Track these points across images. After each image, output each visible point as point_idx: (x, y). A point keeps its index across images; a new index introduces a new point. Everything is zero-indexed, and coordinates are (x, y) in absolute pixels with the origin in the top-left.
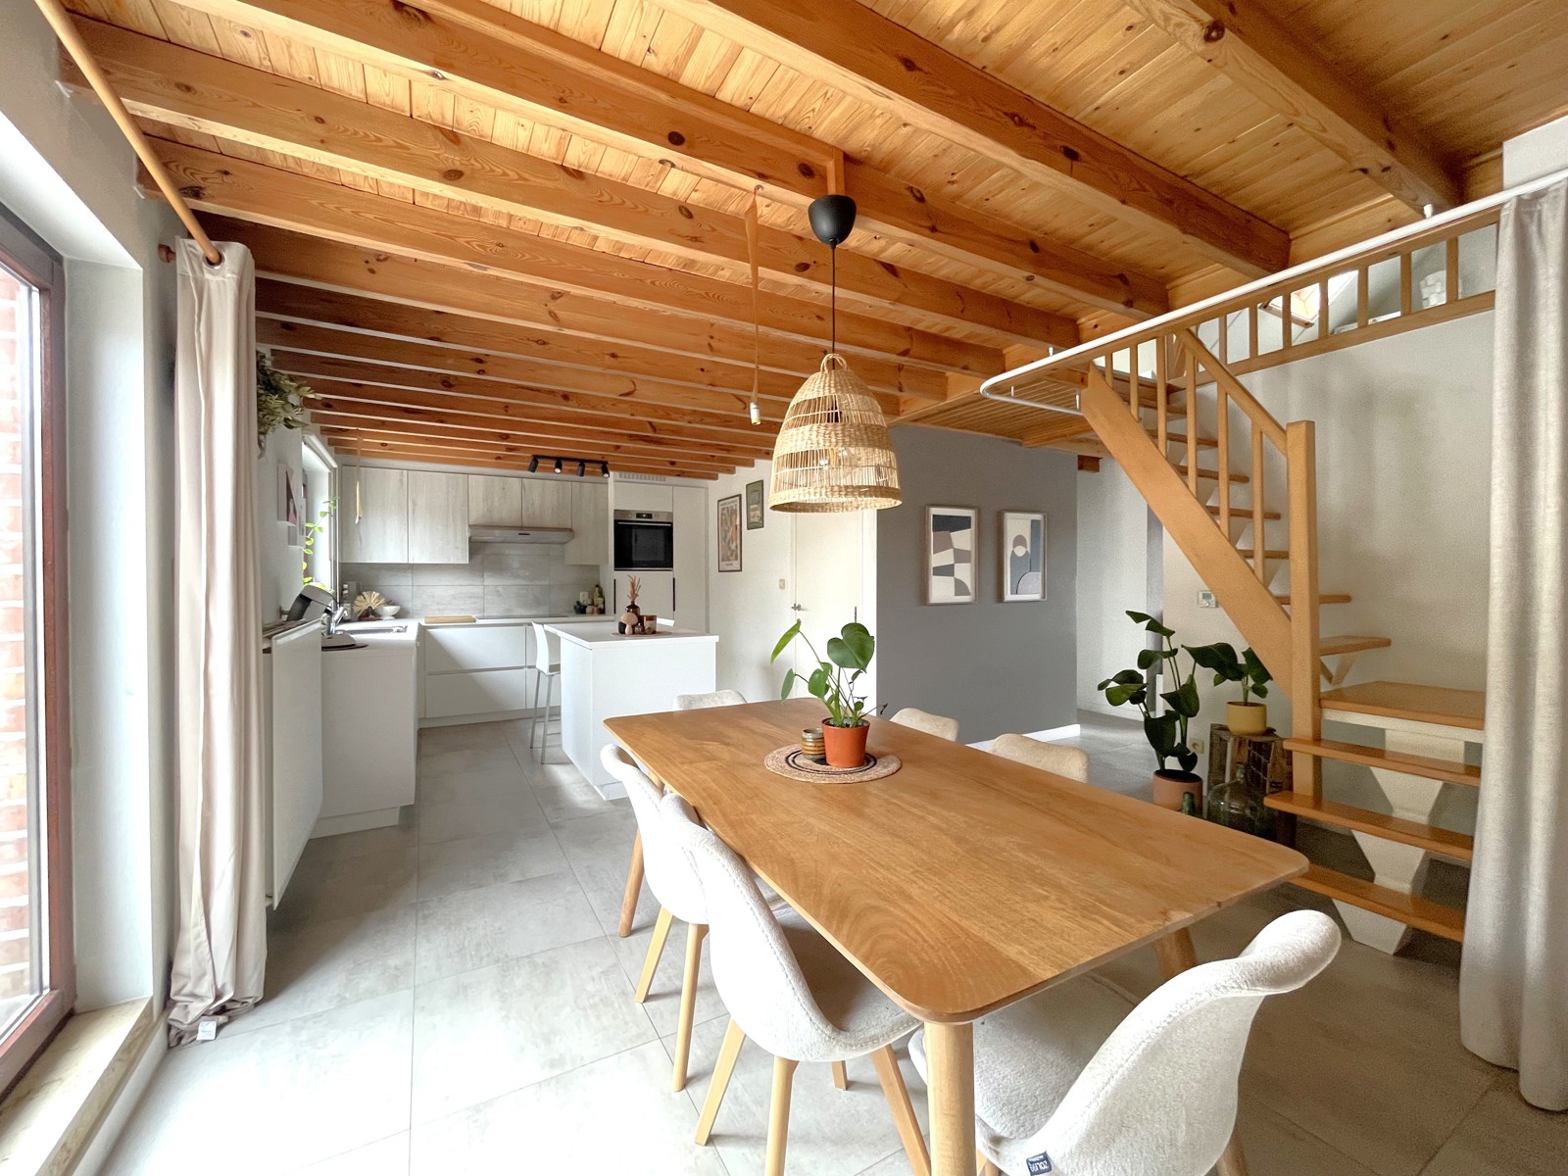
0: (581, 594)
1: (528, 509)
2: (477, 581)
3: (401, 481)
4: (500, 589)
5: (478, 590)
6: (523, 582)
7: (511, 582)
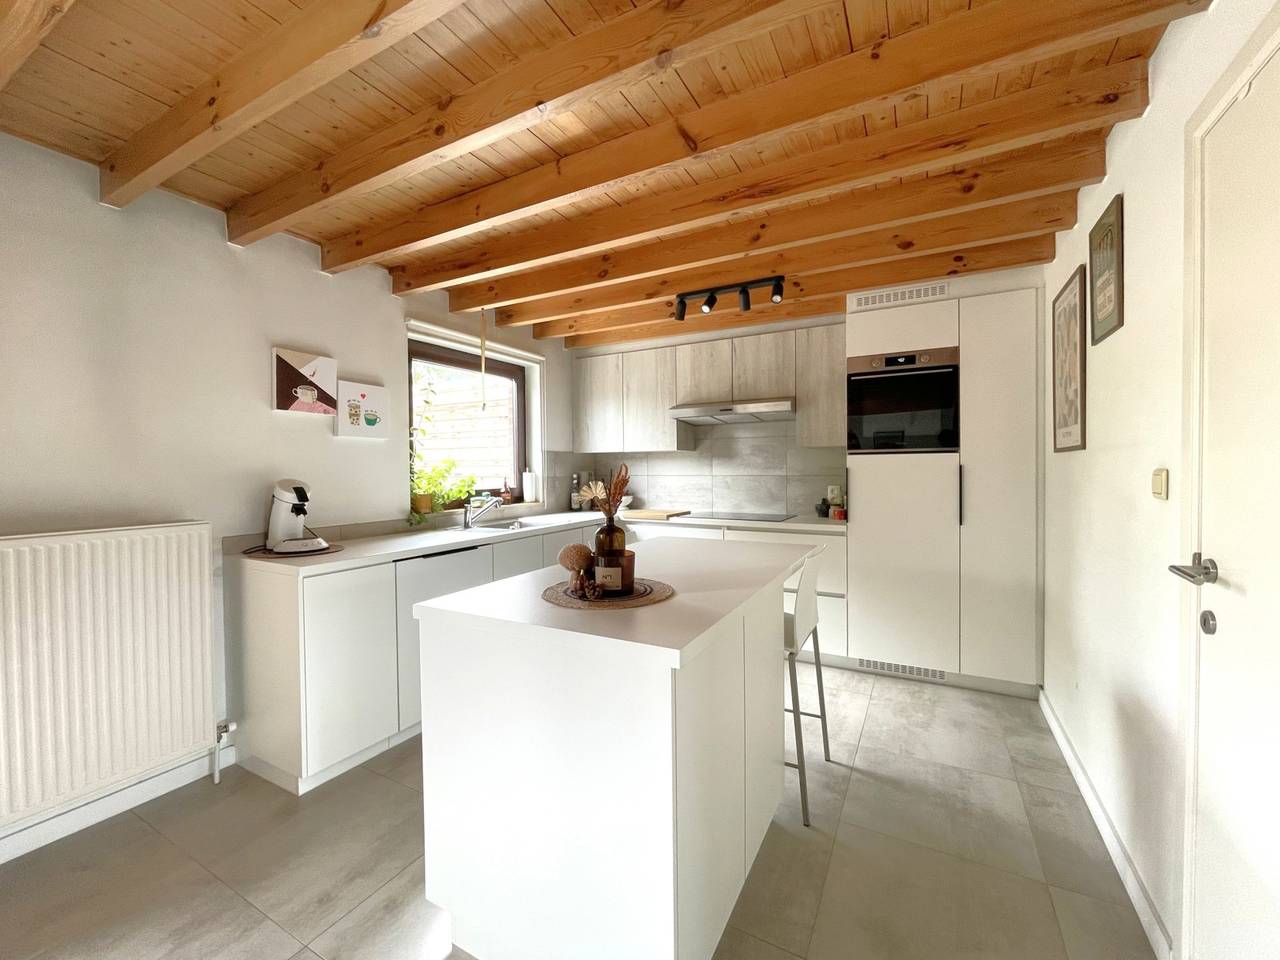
0: (830, 488)
1: (739, 377)
2: (706, 471)
3: (617, 366)
4: (729, 479)
5: (706, 481)
6: (755, 472)
7: (742, 471)
